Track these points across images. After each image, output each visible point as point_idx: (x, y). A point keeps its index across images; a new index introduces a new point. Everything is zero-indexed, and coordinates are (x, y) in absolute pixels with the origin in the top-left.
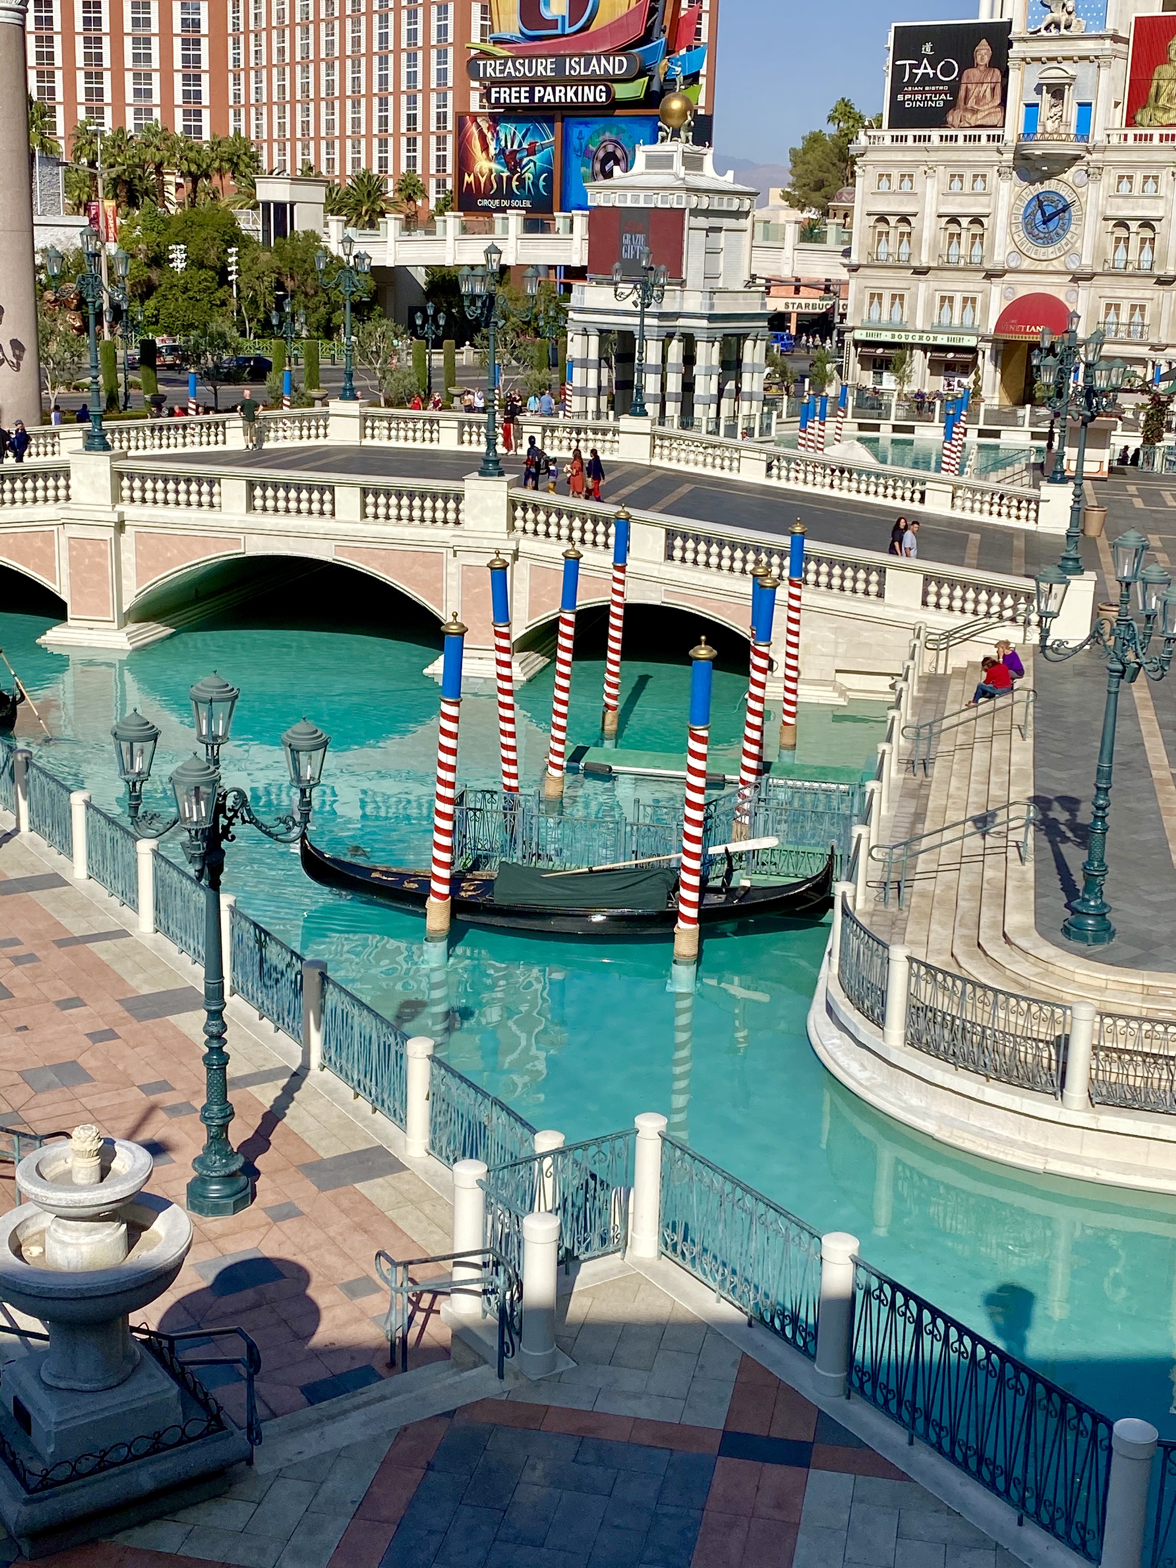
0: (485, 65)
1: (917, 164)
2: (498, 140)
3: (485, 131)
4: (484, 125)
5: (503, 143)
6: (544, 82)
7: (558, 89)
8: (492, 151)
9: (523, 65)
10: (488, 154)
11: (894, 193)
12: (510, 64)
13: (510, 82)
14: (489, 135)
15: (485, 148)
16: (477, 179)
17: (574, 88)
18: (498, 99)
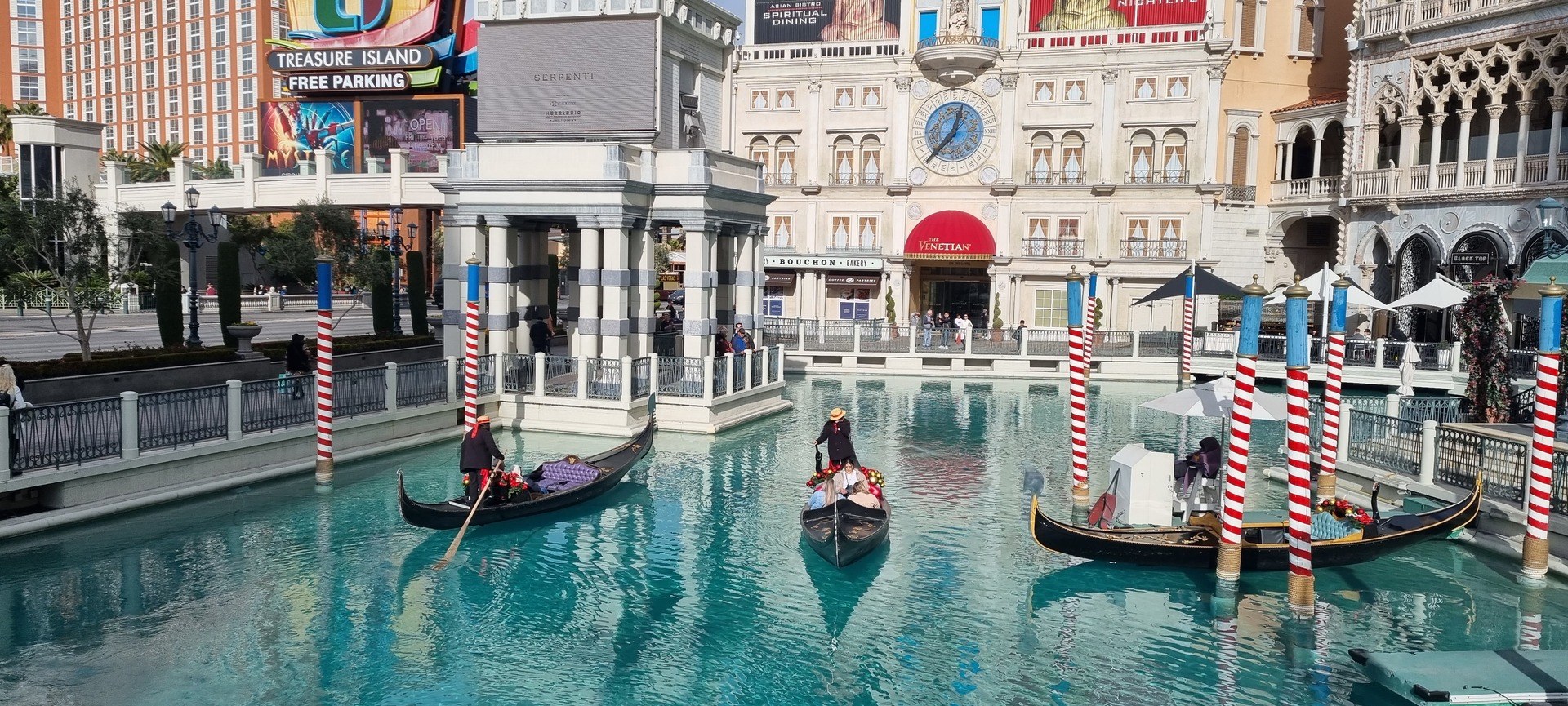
0: (284, 58)
1: (799, 79)
2: (300, 122)
3: (287, 114)
4: (286, 110)
5: (304, 125)
6: (341, 71)
7: (355, 77)
8: (295, 131)
9: (322, 57)
10: (290, 134)
11: (772, 111)
12: (308, 55)
13: (308, 72)
14: (291, 118)
15: (287, 129)
16: (280, 156)
17: (372, 76)
18: (296, 87)
